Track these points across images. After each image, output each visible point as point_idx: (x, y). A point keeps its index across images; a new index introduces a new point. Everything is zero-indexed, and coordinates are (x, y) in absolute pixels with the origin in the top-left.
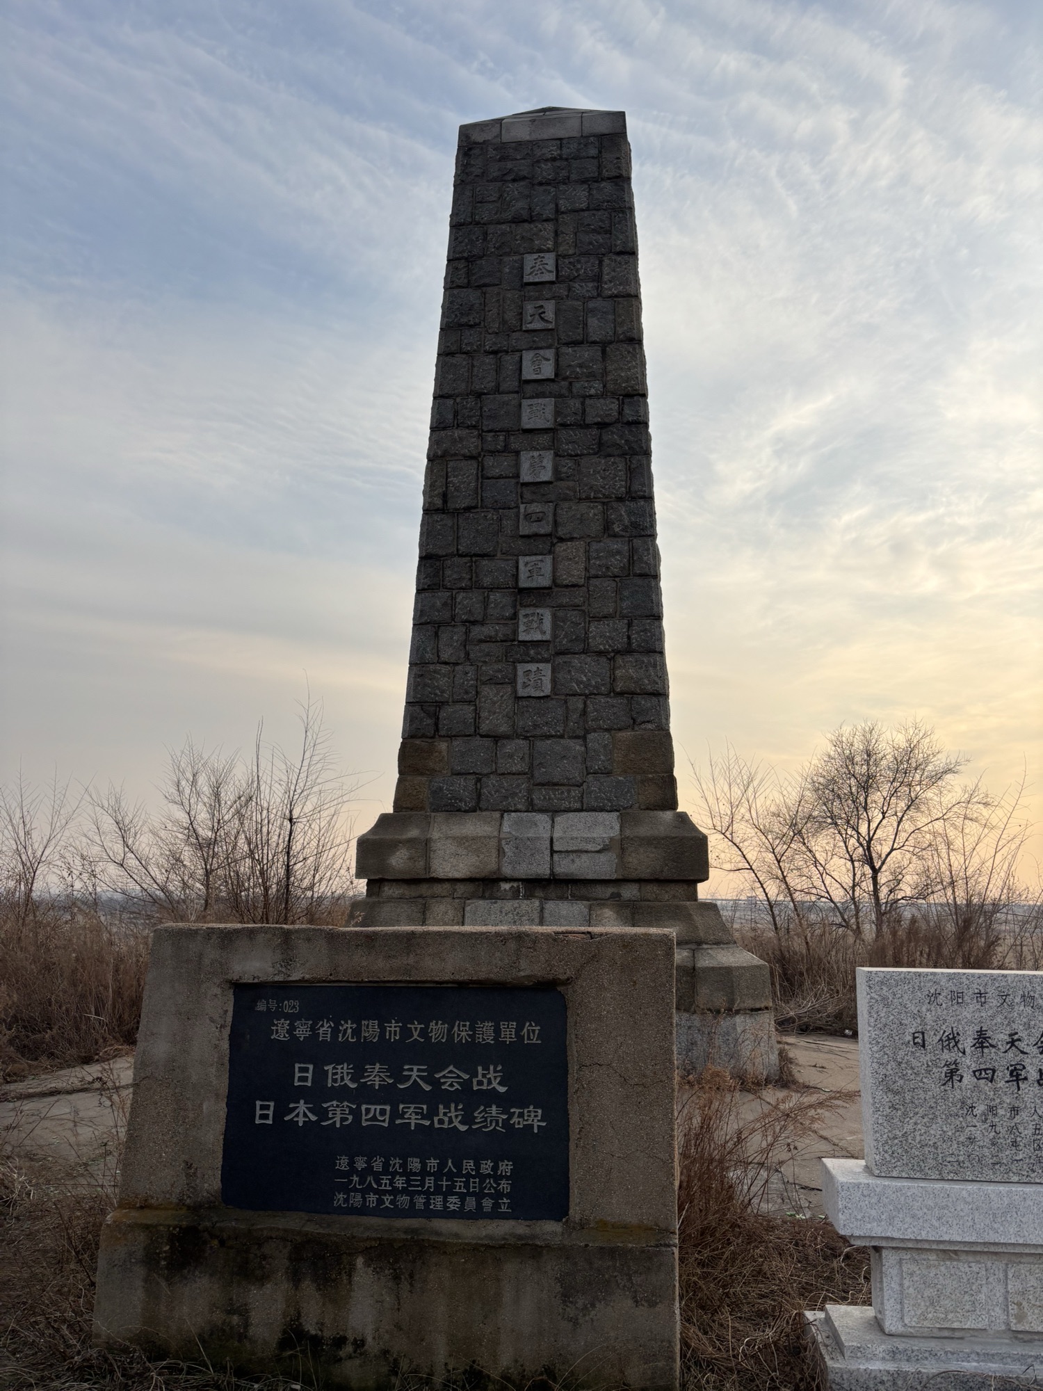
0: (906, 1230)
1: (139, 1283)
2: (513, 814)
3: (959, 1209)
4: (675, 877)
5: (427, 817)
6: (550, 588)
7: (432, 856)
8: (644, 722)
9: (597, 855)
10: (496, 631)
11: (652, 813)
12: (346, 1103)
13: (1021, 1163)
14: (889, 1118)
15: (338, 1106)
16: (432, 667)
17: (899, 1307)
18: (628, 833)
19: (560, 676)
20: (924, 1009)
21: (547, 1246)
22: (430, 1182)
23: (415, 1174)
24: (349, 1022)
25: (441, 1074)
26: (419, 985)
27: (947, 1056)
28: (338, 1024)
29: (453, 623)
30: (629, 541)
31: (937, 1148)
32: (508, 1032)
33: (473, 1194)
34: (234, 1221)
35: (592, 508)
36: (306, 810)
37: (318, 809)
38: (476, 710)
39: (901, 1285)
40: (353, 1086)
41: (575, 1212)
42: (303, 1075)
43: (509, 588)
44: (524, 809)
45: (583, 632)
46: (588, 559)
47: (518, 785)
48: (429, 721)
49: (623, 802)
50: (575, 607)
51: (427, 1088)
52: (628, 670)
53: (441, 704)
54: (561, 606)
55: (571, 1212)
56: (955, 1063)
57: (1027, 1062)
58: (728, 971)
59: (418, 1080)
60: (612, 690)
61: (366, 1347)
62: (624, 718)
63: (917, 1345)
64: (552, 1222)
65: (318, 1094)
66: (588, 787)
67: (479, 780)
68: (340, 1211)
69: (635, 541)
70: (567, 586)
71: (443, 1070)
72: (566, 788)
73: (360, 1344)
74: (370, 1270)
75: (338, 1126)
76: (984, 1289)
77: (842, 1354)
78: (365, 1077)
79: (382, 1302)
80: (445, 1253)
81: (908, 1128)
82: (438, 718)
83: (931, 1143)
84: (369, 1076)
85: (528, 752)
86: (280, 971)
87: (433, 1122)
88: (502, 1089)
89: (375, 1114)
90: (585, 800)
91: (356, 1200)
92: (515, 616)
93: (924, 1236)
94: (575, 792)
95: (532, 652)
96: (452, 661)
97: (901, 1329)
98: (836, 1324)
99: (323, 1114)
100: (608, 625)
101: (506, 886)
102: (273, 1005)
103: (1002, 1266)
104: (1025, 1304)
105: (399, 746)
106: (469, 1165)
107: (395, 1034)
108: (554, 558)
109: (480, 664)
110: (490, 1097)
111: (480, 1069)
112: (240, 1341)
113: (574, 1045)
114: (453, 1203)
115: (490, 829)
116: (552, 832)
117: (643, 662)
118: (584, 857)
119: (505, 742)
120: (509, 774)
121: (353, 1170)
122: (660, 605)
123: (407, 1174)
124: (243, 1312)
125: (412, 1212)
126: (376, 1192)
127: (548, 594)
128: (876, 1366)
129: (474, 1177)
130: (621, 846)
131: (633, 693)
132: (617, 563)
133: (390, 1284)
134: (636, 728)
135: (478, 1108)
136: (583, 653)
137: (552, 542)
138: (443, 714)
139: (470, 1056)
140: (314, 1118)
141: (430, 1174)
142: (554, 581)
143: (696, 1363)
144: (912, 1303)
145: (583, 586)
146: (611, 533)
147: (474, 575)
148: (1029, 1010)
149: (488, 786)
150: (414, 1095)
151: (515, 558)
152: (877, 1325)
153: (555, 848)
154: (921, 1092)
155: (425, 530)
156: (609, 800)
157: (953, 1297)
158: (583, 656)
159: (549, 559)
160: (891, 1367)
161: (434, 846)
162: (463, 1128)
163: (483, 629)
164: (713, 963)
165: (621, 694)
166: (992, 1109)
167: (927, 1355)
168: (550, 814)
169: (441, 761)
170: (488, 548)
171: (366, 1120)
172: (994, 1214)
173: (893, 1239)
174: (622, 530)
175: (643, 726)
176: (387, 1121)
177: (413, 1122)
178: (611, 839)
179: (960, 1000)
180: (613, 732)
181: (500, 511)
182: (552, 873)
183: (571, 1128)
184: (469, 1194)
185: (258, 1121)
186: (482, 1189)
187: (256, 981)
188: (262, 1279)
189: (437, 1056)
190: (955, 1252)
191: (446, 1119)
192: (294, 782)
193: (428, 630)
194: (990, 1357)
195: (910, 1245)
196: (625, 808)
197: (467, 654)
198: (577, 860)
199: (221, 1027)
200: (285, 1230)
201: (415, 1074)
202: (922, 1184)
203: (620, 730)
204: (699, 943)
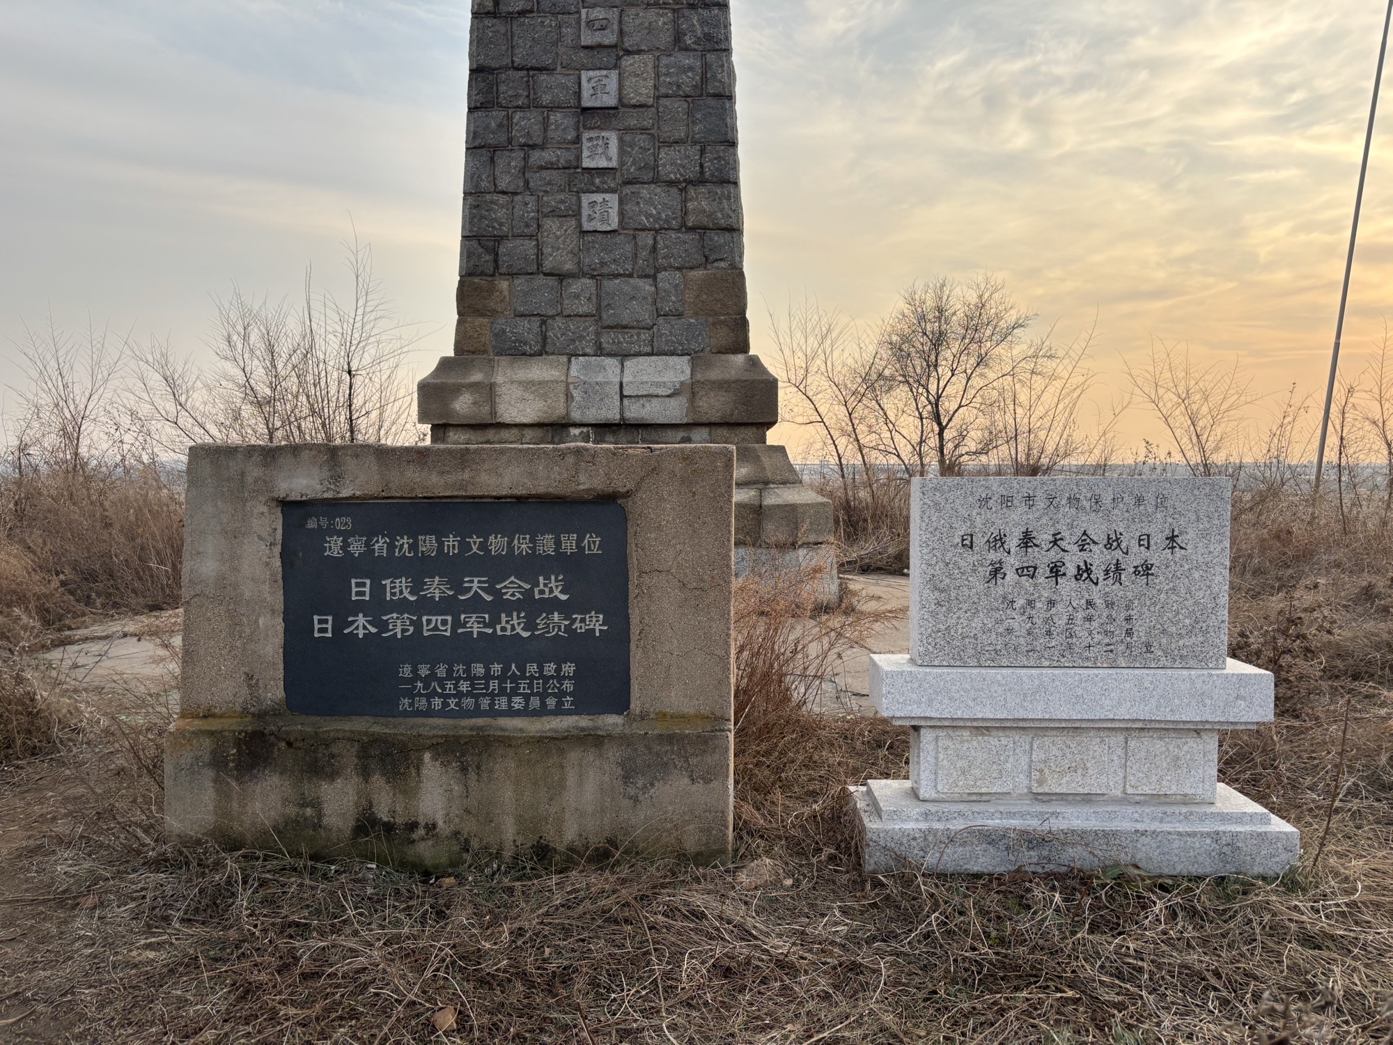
0: (944, 710)
1: (209, 784)
2: (581, 358)
3: (993, 690)
4: (745, 420)
5: (490, 360)
6: (615, 108)
7: (497, 400)
8: (717, 260)
9: (667, 400)
10: (558, 156)
11: (723, 357)
12: (406, 615)
13: (1052, 650)
14: (934, 614)
15: (398, 618)
16: (488, 197)
17: (933, 776)
18: (699, 377)
19: (628, 207)
20: (974, 513)
21: (608, 736)
22: (494, 685)
23: (479, 678)
24: (405, 537)
25: (502, 585)
26: (476, 500)
27: (993, 556)
28: (393, 540)
29: (510, 147)
30: (702, 55)
31: (977, 639)
32: (569, 543)
33: (537, 694)
34: (300, 726)
35: (662, 16)
36: (364, 362)
37: (377, 361)
38: (538, 245)
39: (937, 758)
40: (412, 598)
41: (635, 706)
42: (361, 589)
43: (571, 107)
44: (592, 353)
45: (652, 158)
46: (658, 75)
47: (585, 329)
48: (488, 257)
49: (694, 346)
50: (643, 130)
51: (489, 598)
52: (701, 203)
53: (500, 239)
54: (628, 129)
55: (632, 706)
56: (1000, 562)
57: (1067, 558)
58: (793, 508)
59: (479, 591)
60: (684, 225)
61: (437, 830)
62: (696, 256)
63: (946, 807)
64: (614, 716)
65: (377, 607)
66: (659, 330)
67: (544, 322)
68: (406, 714)
69: (708, 55)
70: (634, 106)
71: (504, 581)
72: (636, 331)
73: (432, 827)
74: (437, 764)
75: (399, 636)
76: (1011, 759)
77: (880, 817)
78: (424, 590)
79: (451, 791)
80: (510, 746)
81: (952, 622)
82: (497, 254)
83: (972, 634)
84: (428, 589)
85: (594, 292)
86: (328, 488)
87: (495, 630)
88: (564, 597)
89: (437, 624)
90: (655, 344)
91: (422, 703)
92: (577, 140)
93: (959, 715)
94: (645, 336)
95: (597, 181)
96: (510, 190)
97: (934, 796)
98: (876, 794)
99: (383, 626)
100: (679, 151)
101: (575, 431)
102: (324, 522)
103: (1028, 739)
104: (1046, 771)
105: (456, 285)
106: (532, 668)
107: (454, 548)
108: (620, 74)
109: (541, 194)
110: (552, 605)
111: (541, 579)
112: (314, 830)
113: (634, 553)
114: (518, 702)
115: (557, 374)
116: (622, 376)
117: (717, 193)
118: (654, 401)
119: (570, 281)
120: (576, 315)
121: (416, 677)
122: (734, 129)
123: (471, 678)
124: (316, 804)
125: (477, 712)
126: (440, 696)
127: (614, 115)
128: (909, 826)
129: (538, 679)
130: (691, 390)
131: (705, 228)
132: (688, 81)
133: (458, 775)
134: (709, 267)
135: (540, 615)
136: (652, 182)
137: (617, 55)
138: (502, 250)
139: (531, 567)
140: (373, 630)
141: (494, 678)
142: (620, 100)
143: (748, 833)
144: (945, 772)
145: (652, 106)
146: (682, 45)
147: (532, 92)
148: (1073, 511)
149: (553, 329)
150: (475, 604)
151: (577, 72)
152: (914, 794)
153: (625, 393)
154: (966, 589)
155: (474, 37)
156: (680, 344)
157: (983, 766)
158: (653, 186)
159: (614, 75)
160: (923, 826)
161: (499, 390)
162: (525, 634)
163: (543, 154)
164: (780, 501)
165: (692, 229)
166: (1030, 603)
167: (956, 815)
168: (619, 358)
169: (502, 301)
170: (547, 60)
171: (428, 630)
172: (1025, 695)
173: (931, 718)
174: (695, 43)
175: (716, 264)
176: (449, 630)
177: (475, 631)
178: (682, 383)
179: (1009, 504)
180: (684, 271)
181: (560, 16)
182: (622, 418)
183: (632, 631)
184: (532, 694)
185: (316, 635)
186: (545, 689)
187: (304, 498)
188: (332, 776)
189: (496, 568)
190: (987, 728)
191: (509, 627)
192: (350, 332)
193: (482, 155)
194: (1012, 815)
195: (946, 723)
196: (696, 352)
197: (527, 182)
198: (647, 405)
199: (271, 545)
200: (352, 732)
201: (475, 585)
202: (961, 670)
203: (692, 268)
204: (766, 483)
